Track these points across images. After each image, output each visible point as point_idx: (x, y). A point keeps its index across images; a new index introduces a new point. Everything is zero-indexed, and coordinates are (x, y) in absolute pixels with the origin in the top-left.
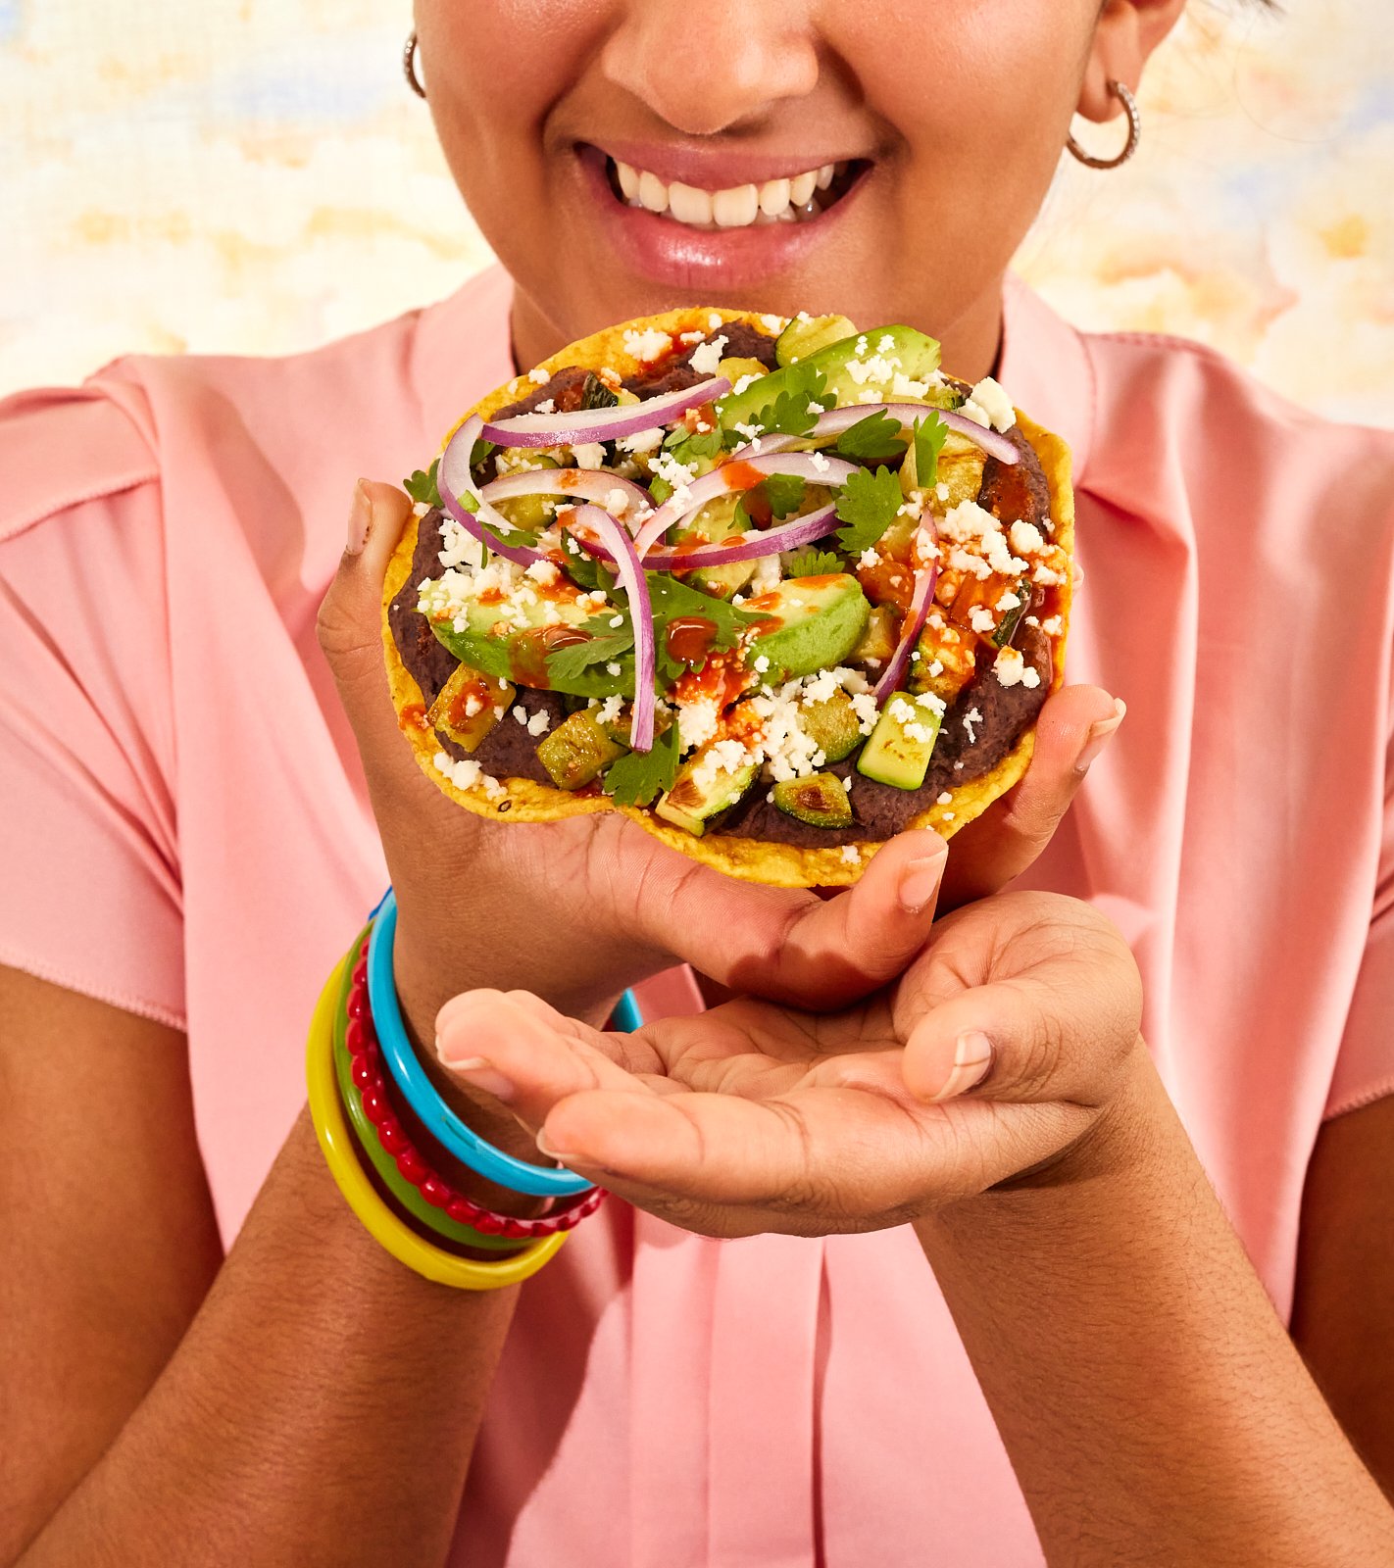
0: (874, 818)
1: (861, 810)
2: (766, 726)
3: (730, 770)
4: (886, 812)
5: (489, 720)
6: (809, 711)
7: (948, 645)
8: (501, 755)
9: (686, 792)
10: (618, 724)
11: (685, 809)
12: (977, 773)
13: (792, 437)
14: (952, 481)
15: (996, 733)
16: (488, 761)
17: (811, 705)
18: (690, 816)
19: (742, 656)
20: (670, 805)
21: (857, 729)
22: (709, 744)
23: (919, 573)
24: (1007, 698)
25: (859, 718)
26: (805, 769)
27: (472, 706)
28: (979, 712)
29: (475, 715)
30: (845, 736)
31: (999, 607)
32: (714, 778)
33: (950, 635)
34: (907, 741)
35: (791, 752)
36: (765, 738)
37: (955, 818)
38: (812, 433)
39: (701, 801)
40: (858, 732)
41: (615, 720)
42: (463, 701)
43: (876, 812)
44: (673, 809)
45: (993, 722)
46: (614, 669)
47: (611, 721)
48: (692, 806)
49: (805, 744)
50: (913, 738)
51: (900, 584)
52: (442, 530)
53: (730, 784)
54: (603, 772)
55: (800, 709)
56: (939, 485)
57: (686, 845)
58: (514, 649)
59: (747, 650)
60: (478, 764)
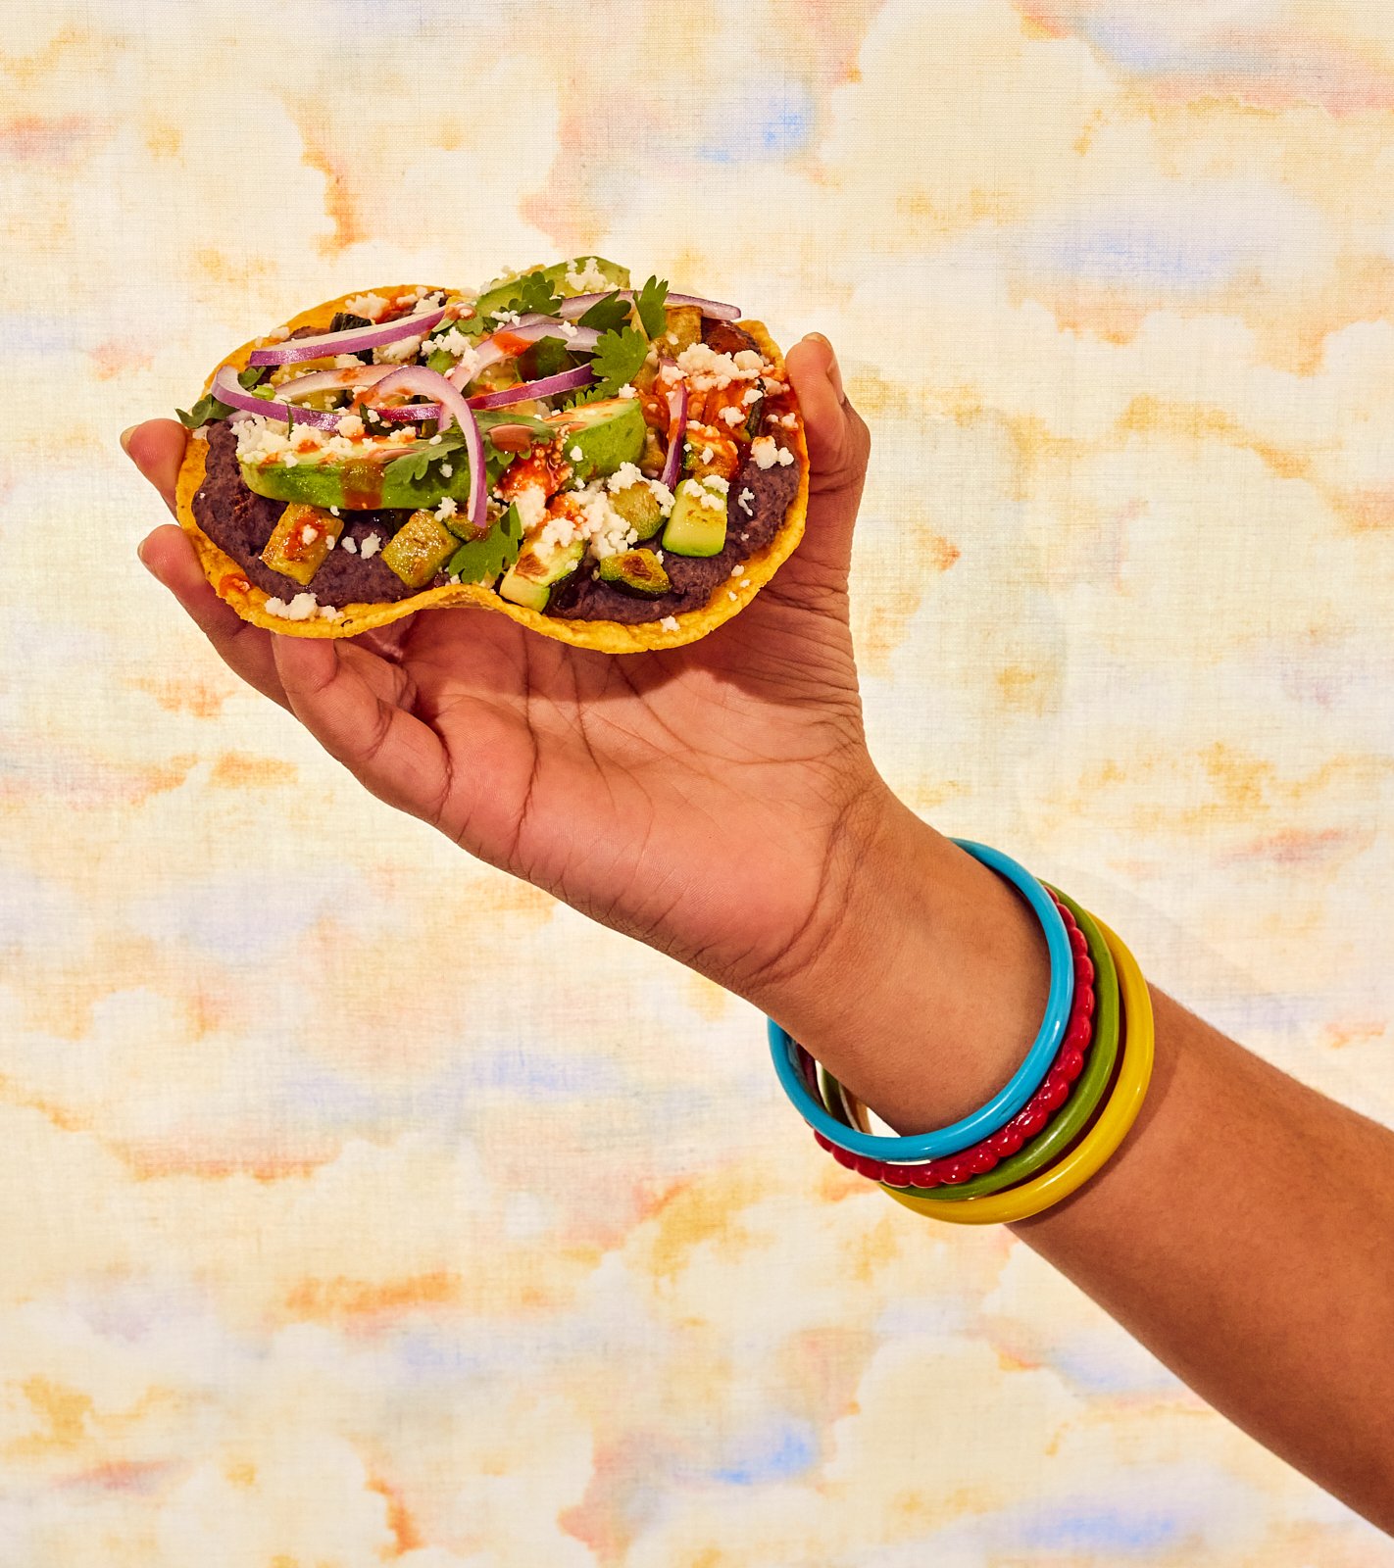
0: (686, 586)
1: (675, 579)
2: (584, 512)
3: (565, 544)
4: (695, 579)
5: (322, 551)
6: (617, 498)
7: (712, 439)
8: (336, 582)
9: (530, 564)
10: (457, 518)
11: (532, 578)
12: (760, 545)
13: (544, 317)
14: (680, 330)
15: (768, 506)
16: (323, 590)
17: (618, 492)
18: (538, 584)
19: (560, 447)
20: (520, 575)
21: (659, 512)
22: (541, 525)
23: (670, 395)
24: (770, 477)
25: (658, 502)
26: (623, 547)
27: (309, 534)
28: (750, 491)
29: (312, 543)
30: (648, 519)
31: (745, 403)
32: (552, 551)
33: (710, 431)
34: (705, 511)
35: (609, 533)
36: (586, 520)
37: (751, 584)
38: (559, 314)
39: (545, 571)
40: (659, 515)
41: (454, 514)
42: (299, 533)
43: (686, 580)
44: (522, 578)
45: (763, 497)
46: (447, 470)
47: (450, 517)
48: (538, 575)
49: (619, 524)
50: (710, 508)
51: (657, 409)
52: (234, 431)
53: (565, 557)
54: (443, 569)
55: (608, 496)
56: (668, 333)
57: (531, 617)
58: (345, 475)
59: (564, 441)
60: (313, 595)
